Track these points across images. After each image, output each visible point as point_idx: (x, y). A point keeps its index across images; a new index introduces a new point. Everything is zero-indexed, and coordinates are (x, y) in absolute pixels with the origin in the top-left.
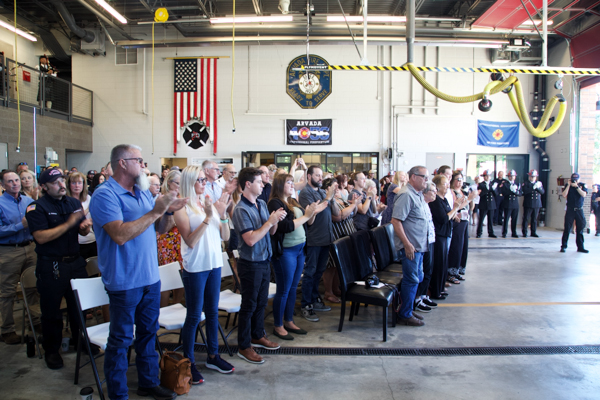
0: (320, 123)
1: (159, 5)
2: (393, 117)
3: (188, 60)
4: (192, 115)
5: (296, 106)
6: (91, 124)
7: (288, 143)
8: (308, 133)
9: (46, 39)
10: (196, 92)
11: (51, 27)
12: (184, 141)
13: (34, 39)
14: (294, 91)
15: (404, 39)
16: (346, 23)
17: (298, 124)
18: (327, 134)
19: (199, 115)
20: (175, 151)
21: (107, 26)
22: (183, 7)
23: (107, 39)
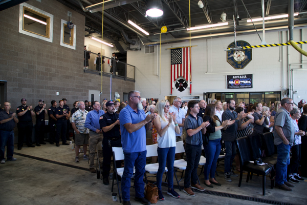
0: (245, 77)
1: (163, 25)
2: (289, 71)
3: (177, 49)
4: (179, 75)
5: (232, 68)
6: (134, 81)
7: (228, 88)
8: (239, 82)
9: (117, 46)
10: (181, 64)
11: (119, 40)
12: (176, 88)
13: (112, 46)
14: (231, 60)
15: (287, 27)
16: (252, 22)
17: (234, 77)
18: (249, 82)
19: (183, 75)
20: (171, 92)
21: (141, 37)
22: (174, 25)
23: (141, 43)
